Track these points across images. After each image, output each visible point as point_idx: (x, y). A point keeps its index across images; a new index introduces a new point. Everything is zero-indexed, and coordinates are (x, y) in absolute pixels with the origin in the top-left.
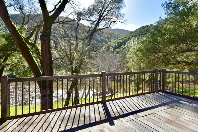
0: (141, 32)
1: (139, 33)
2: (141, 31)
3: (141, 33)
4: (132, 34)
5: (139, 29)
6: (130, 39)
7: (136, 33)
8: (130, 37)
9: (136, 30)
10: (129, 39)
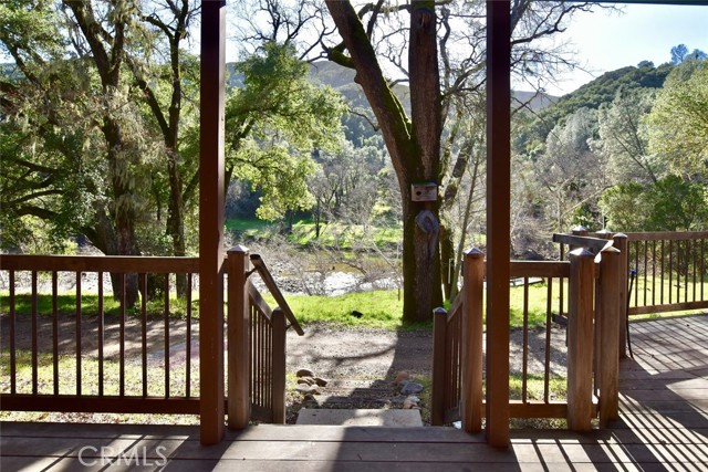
0: (605, 91)
1: (596, 96)
2: (603, 87)
3: (603, 97)
4: (569, 102)
5: (593, 83)
6: (560, 120)
7: (586, 96)
8: (562, 112)
9: (581, 88)
10: (556, 119)
